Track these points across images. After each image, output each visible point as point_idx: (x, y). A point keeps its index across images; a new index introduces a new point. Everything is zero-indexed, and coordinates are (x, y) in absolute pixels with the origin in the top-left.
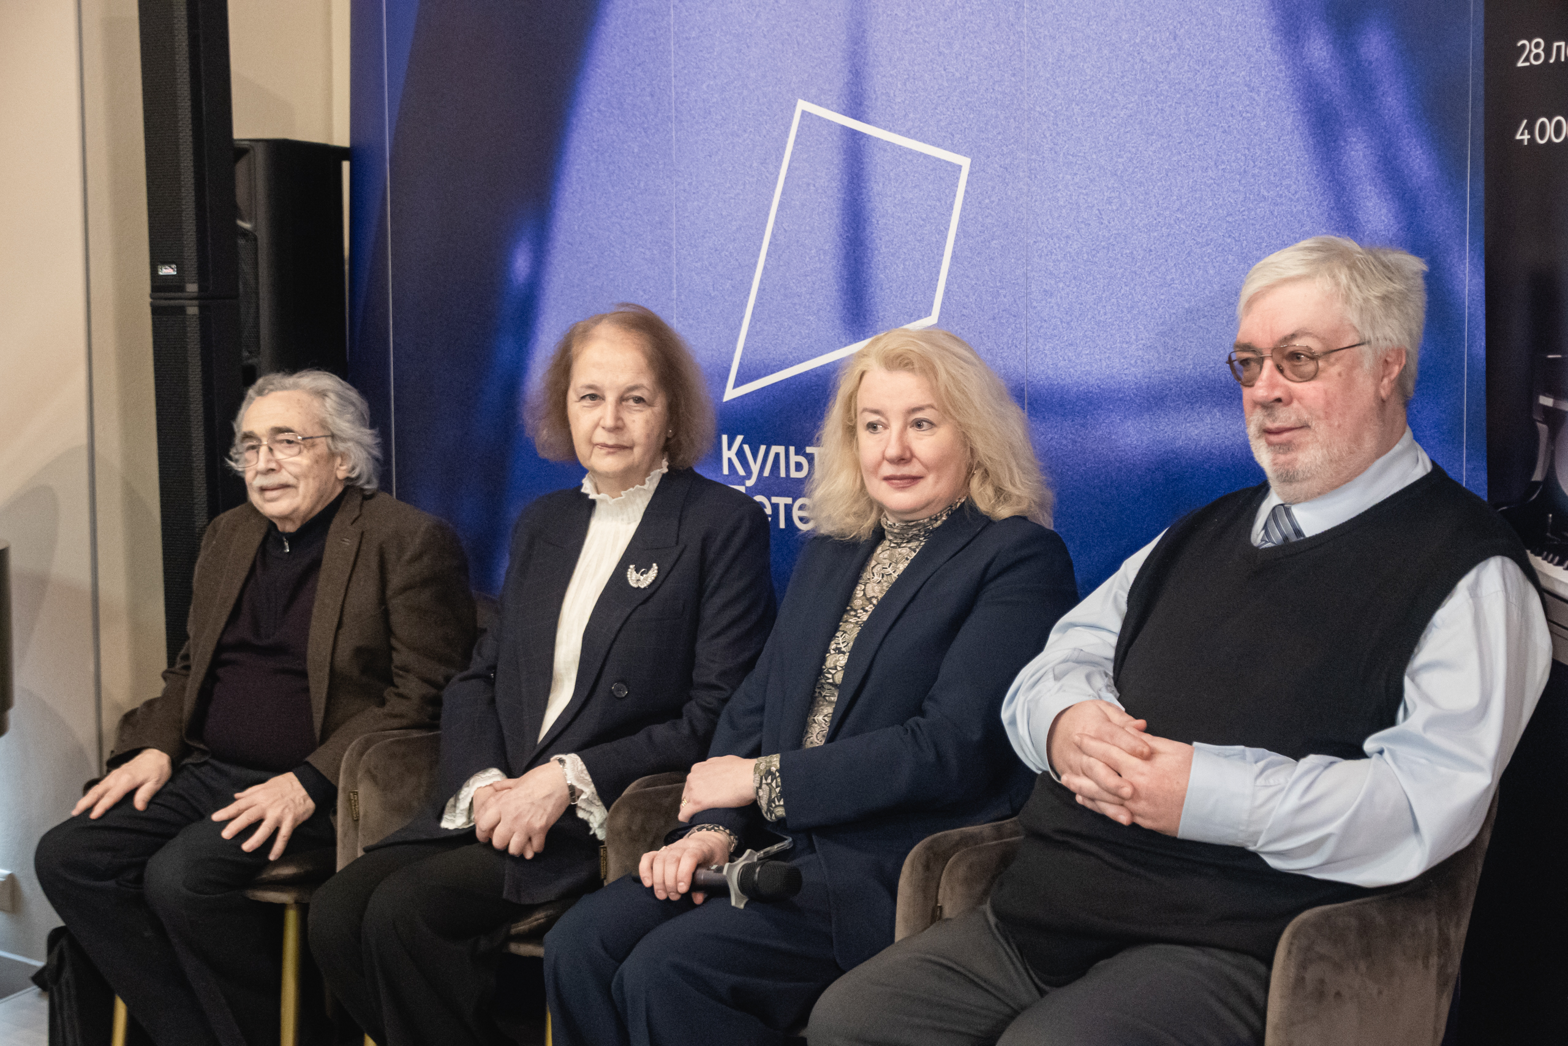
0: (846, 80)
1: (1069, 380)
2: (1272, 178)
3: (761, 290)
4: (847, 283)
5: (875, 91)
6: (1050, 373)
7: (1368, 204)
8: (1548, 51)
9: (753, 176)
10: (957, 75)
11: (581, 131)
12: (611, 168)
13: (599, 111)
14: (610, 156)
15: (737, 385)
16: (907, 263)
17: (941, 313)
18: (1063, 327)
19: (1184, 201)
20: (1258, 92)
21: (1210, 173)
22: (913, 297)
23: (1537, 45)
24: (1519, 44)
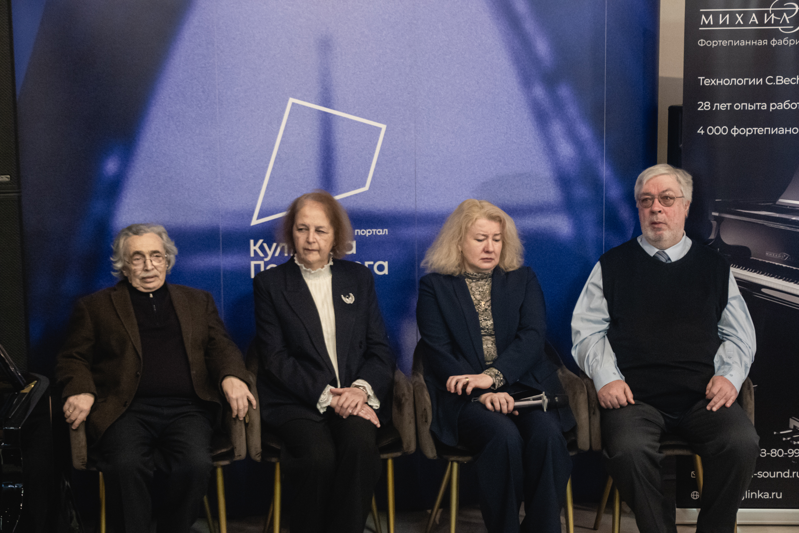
0: (319, 91)
1: (435, 210)
2: (518, 135)
3: (272, 178)
4: (323, 175)
5: (337, 97)
6: (427, 208)
7: (561, 145)
8: (712, 106)
9: (263, 129)
10: (380, 92)
11: (158, 107)
12: (178, 124)
13: (170, 98)
14: (177, 118)
15: (259, 217)
16: (354, 166)
17: (370, 186)
18: (432, 190)
19: (481, 143)
20: (512, 105)
21: (492, 133)
22: (356, 180)
23: (707, 104)
24: (699, 103)
